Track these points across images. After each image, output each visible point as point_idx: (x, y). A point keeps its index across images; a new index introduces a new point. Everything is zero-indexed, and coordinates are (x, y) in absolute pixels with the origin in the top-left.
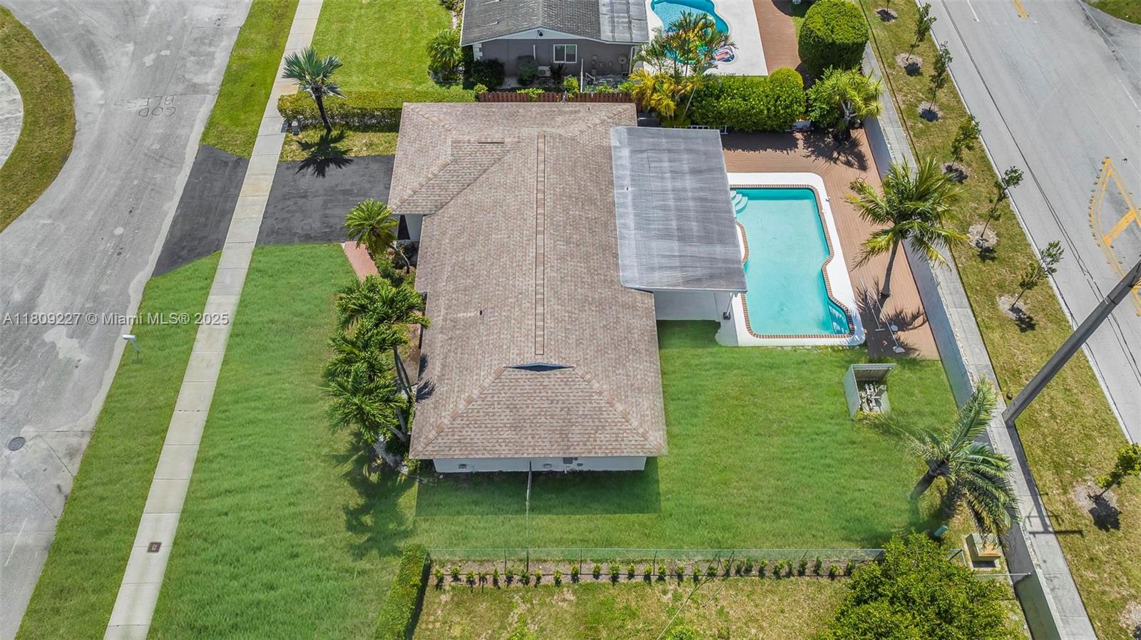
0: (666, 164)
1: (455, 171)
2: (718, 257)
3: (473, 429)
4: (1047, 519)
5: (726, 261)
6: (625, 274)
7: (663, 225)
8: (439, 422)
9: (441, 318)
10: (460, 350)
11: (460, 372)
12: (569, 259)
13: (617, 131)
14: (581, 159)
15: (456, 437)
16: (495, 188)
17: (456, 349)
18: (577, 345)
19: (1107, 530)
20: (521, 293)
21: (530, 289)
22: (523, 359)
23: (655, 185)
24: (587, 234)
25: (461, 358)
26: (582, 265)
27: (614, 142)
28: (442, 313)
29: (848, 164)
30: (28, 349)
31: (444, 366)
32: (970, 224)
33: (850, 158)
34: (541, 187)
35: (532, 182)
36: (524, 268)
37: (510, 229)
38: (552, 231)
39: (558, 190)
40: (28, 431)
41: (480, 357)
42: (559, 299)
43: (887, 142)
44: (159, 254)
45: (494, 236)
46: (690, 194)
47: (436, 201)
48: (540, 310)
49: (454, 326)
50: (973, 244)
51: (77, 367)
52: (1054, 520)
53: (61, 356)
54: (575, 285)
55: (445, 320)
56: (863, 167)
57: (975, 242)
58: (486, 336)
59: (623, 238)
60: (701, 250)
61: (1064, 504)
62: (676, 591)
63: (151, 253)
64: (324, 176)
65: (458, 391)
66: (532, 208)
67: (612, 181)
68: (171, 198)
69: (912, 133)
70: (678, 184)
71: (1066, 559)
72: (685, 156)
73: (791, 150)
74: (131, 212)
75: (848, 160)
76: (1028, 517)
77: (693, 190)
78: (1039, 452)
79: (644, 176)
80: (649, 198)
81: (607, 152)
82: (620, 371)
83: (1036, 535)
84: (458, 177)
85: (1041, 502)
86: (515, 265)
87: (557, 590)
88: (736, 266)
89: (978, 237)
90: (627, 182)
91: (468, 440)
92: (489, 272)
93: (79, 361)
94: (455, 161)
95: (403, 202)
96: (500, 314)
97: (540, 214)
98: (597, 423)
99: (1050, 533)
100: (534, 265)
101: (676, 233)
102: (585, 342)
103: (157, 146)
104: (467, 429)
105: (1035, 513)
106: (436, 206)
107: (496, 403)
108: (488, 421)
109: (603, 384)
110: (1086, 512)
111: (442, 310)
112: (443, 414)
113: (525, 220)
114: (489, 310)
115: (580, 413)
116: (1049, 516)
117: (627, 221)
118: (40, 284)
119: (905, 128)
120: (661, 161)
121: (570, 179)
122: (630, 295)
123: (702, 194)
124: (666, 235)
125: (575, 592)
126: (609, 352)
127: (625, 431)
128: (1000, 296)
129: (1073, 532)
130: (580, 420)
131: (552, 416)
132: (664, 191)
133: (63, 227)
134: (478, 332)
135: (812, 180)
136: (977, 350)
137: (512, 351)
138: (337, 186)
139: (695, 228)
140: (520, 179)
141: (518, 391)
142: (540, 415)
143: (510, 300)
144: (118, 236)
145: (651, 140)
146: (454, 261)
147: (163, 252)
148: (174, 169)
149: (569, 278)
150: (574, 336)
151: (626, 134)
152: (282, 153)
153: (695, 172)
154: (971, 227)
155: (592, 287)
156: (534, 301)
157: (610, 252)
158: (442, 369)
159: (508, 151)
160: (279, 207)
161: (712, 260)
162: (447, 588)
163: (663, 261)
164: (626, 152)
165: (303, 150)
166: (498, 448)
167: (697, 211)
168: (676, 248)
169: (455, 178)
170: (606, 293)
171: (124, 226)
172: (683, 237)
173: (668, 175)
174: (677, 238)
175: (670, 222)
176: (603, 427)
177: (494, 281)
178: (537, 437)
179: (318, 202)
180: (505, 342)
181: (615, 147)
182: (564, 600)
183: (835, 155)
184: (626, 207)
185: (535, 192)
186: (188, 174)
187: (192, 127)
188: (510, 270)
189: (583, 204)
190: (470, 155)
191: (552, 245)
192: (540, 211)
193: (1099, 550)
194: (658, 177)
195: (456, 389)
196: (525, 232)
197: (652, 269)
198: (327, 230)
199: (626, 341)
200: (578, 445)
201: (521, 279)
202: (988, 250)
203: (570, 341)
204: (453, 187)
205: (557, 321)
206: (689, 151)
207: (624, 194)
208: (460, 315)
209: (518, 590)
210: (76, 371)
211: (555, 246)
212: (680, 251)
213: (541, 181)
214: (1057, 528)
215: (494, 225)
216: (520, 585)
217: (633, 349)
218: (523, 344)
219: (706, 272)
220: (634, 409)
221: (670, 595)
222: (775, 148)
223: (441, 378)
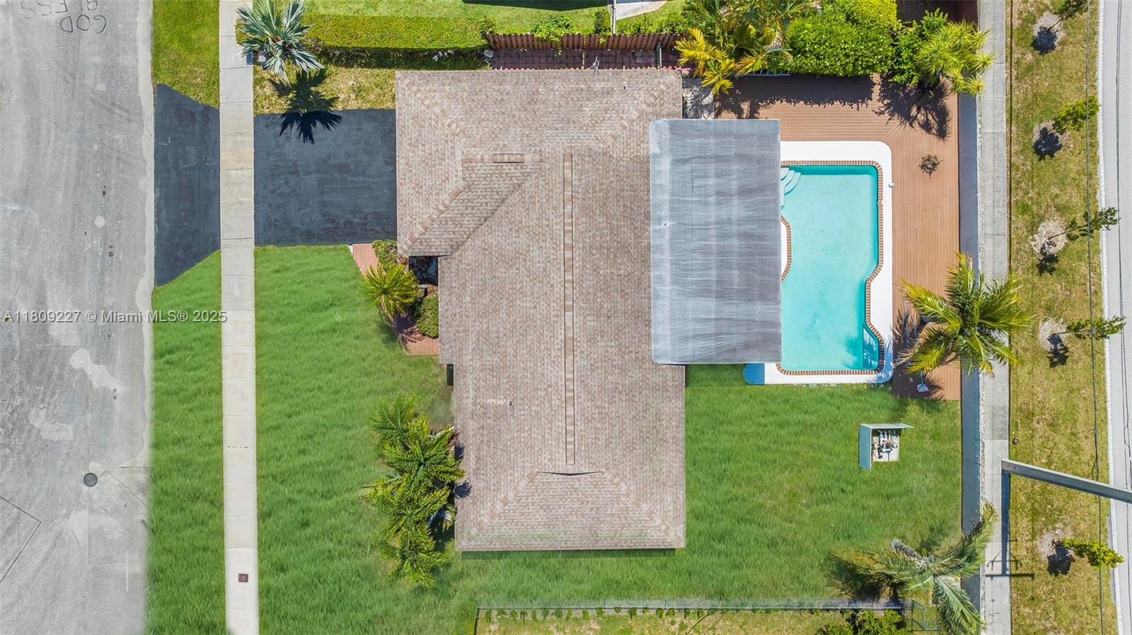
0: (712, 181)
1: (469, 200)
2: (757, 320)
3: (510, 527)
4: (1008, 564)
5: (764, 324)
6: (657, 346)
7: (702, 276)
8: (479, 520)
9: (470, 400)
10: (492, 444)
11: (495, 468)
12: (599, 338)
13: (657, 126)
14: (614, 185)
15: (496, 533)
16: (517, 231)
17: (488, 441)
18: (607, 446)
19: (1056, 575)
20: (550, 386)
21: (560, 383)
22: (554, 466)
23: (697, 214)
24: (619, 299)
25: (494, 453)
26: (613, 344)
27: (654, 148)
28: (472, 396)
29: (926, 126)
30: (60, 377)
31: (478, 459)
32: (1042, 219)
33: (930, 117)
34: (568, 241)
35: (558, 228)
36: (553, 354)
37: (535, 296)
38: (581, 304)
39: (587, 241)
40: (94, 467)
41: (512, 455)
42: (589, 393)
43: (978, 118)
44: (153, 256)
45: (518, 302)
46: (735, 228)
47: (451, 240)
48: (570, 412)
49: (485, 414)
50: (1037, 250)
51: (115, 398)
52: (1013, 564)
53: (95, 385)
54: (606, 372)
55: (475, 404)
56: (942, 134)
57: (1040, 246)
58: (517, 431)
59: (658, 297)
60: (738, 309)
61: (1028, 549)
62: (682, 623)
63: (145, 253)
64: (312, 139)
65: (494, 490)
66: (559, 269)
67: (648, 212)
68: (144, 172)
69: (1015, 73)
70: (723, 214)
71: (1011, 598)
72: (735, 167)
73: (863, 102)
74: (104, 193)
75: (928, 120)
76: (992, 562)
77: (741, 221)
78: (1023, 499)
79: (686, 202)
80: (689, 236)
81: (643, 165)
82: (647, 468)
83: (994, 578)
84: (473, 209)
85: (1008, 548)
86: (542, 347)
87: (585, 621)
88: (774, 330)
89: (1045, 240)
90: (665, 212)
91: (507, 536)
92: (515, 351)
93: (115, 390)
94: (469, 188)
95: (414, 241)
96: (530, 407)
97: (569, 281)
98: (624, 521)
99: (1006, 575)
100: (563, 352)
101: (714, 288)
102: (614, 441)
103: (101, 87)
104: (505, 527)
105: (1000, 558)
106: (452, 246)
107: (530, 505)
108: (524, 520)
109: (630, 485)
110: (1044, 558)
111: (471, 392)
112: (482, 512)
113: (552, 286)
114: (519, 402)
115: (609, 512)
116: (1010, 561)
117: (662, 271)
118: (41, 295)
119: (1008, 64)
120: (706, 176)
121: (601, 220)
122: (661, 373)
123: (749, 227)
124: (703, 292)
125: (599, 623)
126: (637, 447)
127: (649, 528)
128: (1045, 320)
129: (1026, 575)
130: (608, 519)
131: (583, 515)
132: (705, 226)
133: (36, 216)
134: (509, 424)
135: (878, 152)
136: (1000, 389)
137: (543, 455)
138: (329, 157)
139: (736, 279)
140: (545, 222)
141: (551, 493)
142: (571, 514)
143: (540, 393)
144: (102, 229)
145: (697, 141)
146: (478, 328)
147: (157, 250)
148: (134, 124)
149: (599, 365)
150: (603, 436)
151: (668, 132)
152: (255, 101)
153: (745, 192)
154: (1042, 224)
155: (623, 371)
156: (564, 399)
157: (642, 318)
158: (477, 463)
159: (529, 174)
160: (270, 188)
161: (751, 322)
162: (495, 620)
163: (698, 326)
164: (665, 164)
165: (280, 96)
166: (534, 542)
167: (741, 254)
168: (713, 309)
169: (469, 210)
170: (636, 375)
171: (104, 214)
172: (722, 292)
173: (713, 199)
174: (714, 295)
175: (709, 272)
176: (629, 524)
177: (522, 365)
178: (569, 533)
179: (311, 181)
180: (537, 443)
181: (655, 156)
182: (591, 629)
183: (914, 111)
184: (662, 253)
185: (562, 246)
186: (153, 133)
187: (135, 51)
188: (538, 354)
189: (615, 255)
190: (485, 179)
191: (581, 323)
192: (569, 277)
193: (1042, 590)
194: (700, 203)
195: (492, 487)
196: (552, 304)
197: (686, 339)
198: (330, 225)
199: (654, 432)
200: (606, 540)
201: (550, 368)
202: (1052, 259)
203: (600, 443)
204: (469, 222)
205: (587, 421)
206: (742, 158)
207: (662, 230)
208: (490, 401)
209: (553, 622)
210: (117, 403)
211: (585, 323)
212: (716, 313)
213: (568, 231)
214: (1014, 572)
215: (519, 286)
216: (555, 618)
217: (661, 439)
218: (554, 450)
219: (743, 339)
220: (658, 507)
221: (677, 626)
222: (844, 100)
223: (476, 473)
